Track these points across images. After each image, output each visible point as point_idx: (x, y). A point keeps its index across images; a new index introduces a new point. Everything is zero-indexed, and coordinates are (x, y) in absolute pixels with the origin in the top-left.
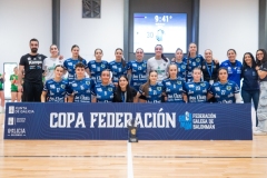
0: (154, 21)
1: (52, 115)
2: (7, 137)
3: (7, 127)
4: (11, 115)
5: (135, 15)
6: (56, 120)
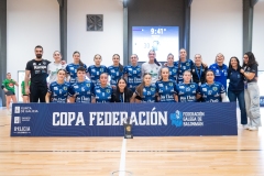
0: (150, 34)
1: (54, 114)
2: (14, 134)
3: (13, 125)
4: (17, 115)
5: (134, 28)
6: (58, 119)
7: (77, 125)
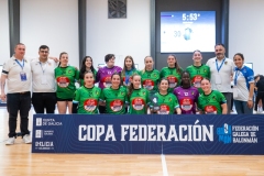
0: (181, 20)
1: (80, 127)
2: (35, 150)
3: (35, 140)
4: (39, 128)
5: (162, 14)
6: (84, 133)
7: (107, 139)
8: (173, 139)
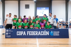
3: (6, 35)
4: (7, 32)
7: (24, 35)
8: (39, 35)
